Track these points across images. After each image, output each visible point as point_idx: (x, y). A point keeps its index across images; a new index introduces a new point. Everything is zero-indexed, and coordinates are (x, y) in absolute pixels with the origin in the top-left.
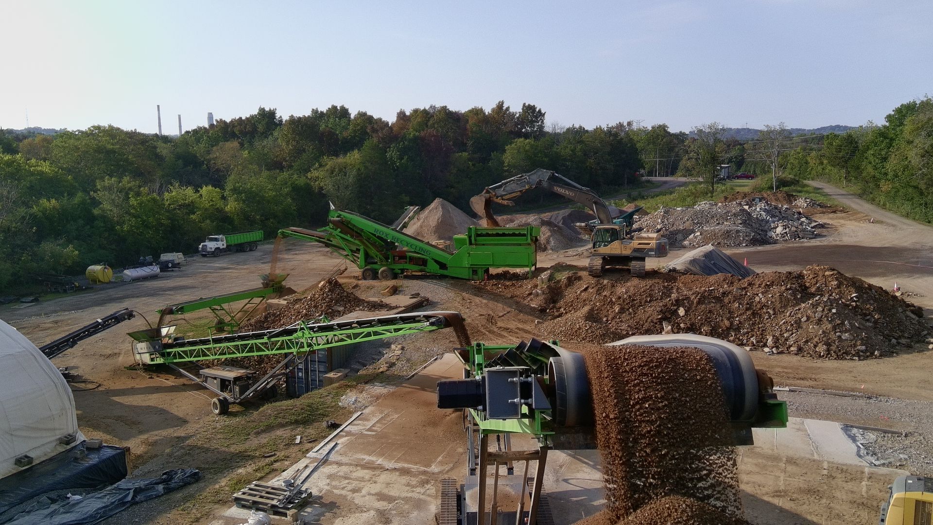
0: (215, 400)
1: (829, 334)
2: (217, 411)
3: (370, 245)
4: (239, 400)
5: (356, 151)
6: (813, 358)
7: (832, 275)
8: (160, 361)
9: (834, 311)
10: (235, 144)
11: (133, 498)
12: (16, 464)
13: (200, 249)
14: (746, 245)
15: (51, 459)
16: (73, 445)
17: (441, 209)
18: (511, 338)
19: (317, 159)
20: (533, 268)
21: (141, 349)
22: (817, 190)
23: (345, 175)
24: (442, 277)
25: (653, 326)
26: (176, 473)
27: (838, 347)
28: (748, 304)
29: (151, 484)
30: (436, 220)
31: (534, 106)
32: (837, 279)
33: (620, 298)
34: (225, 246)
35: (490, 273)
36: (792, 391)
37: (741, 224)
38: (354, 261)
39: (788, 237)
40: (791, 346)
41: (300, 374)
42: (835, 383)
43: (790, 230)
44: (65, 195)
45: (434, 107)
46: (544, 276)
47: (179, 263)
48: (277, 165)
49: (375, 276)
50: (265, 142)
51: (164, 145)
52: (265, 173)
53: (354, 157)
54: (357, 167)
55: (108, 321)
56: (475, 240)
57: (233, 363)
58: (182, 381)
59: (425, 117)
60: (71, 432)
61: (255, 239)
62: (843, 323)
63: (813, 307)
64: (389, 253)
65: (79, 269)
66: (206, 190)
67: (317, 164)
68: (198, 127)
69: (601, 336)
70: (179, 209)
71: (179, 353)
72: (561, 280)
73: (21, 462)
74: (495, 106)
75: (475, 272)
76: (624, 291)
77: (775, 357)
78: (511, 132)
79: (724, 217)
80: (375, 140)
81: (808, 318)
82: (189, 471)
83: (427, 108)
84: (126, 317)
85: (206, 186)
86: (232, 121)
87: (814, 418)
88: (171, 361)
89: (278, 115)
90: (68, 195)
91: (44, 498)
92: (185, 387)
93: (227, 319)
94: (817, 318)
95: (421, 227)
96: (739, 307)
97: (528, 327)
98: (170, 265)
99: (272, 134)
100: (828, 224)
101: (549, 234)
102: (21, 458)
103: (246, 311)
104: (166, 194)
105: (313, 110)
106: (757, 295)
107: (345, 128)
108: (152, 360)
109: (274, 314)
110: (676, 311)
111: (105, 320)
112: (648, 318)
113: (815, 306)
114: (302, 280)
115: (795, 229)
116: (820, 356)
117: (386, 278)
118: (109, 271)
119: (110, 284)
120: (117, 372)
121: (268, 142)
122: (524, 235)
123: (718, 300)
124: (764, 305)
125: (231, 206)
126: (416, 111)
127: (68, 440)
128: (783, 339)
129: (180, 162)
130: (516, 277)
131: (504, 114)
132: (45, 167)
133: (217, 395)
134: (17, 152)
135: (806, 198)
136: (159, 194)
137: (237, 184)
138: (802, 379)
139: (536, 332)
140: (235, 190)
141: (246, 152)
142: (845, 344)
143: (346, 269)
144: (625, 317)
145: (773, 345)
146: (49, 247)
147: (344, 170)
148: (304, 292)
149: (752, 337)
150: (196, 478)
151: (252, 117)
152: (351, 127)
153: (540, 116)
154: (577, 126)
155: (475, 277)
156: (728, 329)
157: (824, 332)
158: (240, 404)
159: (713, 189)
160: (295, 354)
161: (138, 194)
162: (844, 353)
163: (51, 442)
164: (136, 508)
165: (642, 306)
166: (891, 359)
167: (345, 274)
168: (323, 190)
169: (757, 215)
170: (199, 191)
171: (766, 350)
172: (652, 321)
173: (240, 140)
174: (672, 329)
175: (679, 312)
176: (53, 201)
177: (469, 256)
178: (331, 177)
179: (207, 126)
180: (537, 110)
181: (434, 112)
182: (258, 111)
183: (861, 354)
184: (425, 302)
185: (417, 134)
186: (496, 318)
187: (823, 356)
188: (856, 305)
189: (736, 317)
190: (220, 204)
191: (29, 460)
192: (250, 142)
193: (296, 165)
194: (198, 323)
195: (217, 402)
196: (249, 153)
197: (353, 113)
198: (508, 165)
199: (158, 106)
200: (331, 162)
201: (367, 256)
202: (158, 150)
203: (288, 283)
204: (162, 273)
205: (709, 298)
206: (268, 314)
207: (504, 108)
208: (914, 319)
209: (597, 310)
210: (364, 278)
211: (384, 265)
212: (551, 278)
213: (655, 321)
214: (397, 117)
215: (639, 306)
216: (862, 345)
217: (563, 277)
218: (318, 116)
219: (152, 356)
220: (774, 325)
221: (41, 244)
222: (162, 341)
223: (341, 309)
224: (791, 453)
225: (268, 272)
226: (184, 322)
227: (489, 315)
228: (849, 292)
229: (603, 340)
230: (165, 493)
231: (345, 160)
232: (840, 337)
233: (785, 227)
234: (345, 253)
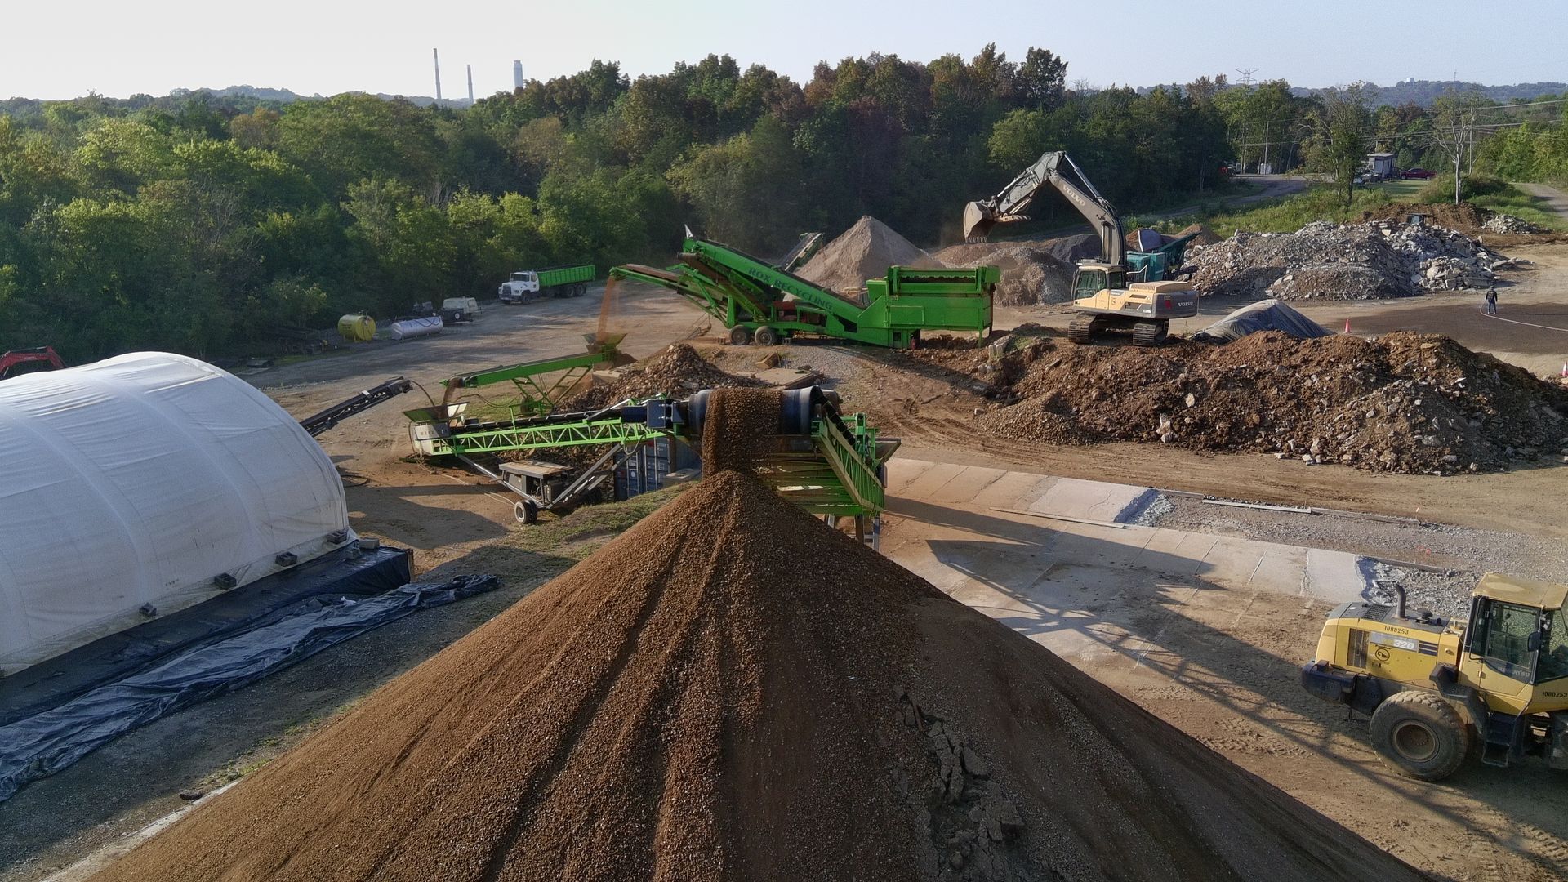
0: (519, 504)
1: (1404, 436)
2: (522, 519)
3: (741, 294)
4: (551, 505)
5: (743, 135)
6: (1373, 471)
7: (1431, 348)
8: (447, 450)
9: (1418, 402)
10: (554, 122)
11: (419, 603)
12: (277, 562)
13: (501, 293)
14: (1368, 298)
15: (318, 560)
16: (343, 544)
17: (869, 234)
18: (933, 433)
19: (681, 147)
20: (986, 333)
21: (422, 434)
22: (1535, 201)
23: (725, 175)
24: (848, 343)
25: (1145, 420)
26: (470, 579)
27: (1413, 455)
28: (1292, 390)
29: (440, 588)
30: (861, 252)
31: (1048, 51)
32: (1437, 355)
33: (1101, 378)
34: (537, 289)
35: (922, 337)
36: (1315, 514)
37: (1366, 261)
38: (719, 317)
39: (1444, 285)
40: (1345, 453)
41: (633, 474)
42: (1388, 505)
43: (1450, 272)
44: (305, 206)
45: (878, 55)
46: (998, 344)
47: (470, 314)
48: (617, 158)
49: (749, 338)
50: (601, 120)
51: (447, 124)
52: (599, 172)
53: (740, 144)
54: (745, 161)
55: (376, 393)
56: (899, 288)
57: (543, 456)
58: (477, 478)
59: (860, 73)
60: (340, 528)
61: (582, 279)
62: (1428, 421)
63: (1387, 397)
64: (770, 305)
65: (328, 319)
66: (509, 199)
67: (681, 156)
68: (498, 93)
69: (1063, 432)
70: (469, 229)
71: (472, 440)
72: (1022, 351)
73: (283, 560)
74: (979, 53)
75: (897, 336)
76: (1110, 367)
77: (1318, 468)
78: (1006, 98)
79: (1341, 250)
80: (775, 115)
81: (1377, 412)
82: (484, 578)
83: (865, 59)
84: (401, 389)
85: (510, 193)
86: (550, 83)
87: (1328, 549)
88: (461, 451)
89: (622, 73)
90: (309, 207)
91: (314, 600)
92: (480, 489)
93: (538, 397)
94: (1389, 413)
95: (837, 262)
96: (1278, 394)
97: (962, 419)
98: (457, 316)
99: (612, 104)
100: (1528, 263)
101: (1042, 275)
102: (283, 555)
103: (564, 387)
104: (451, 205)
105: (678, 64)
106: (1310, 377)
107: (728, 95)
108: (436, 449)
109: (601, 391)
110: (1182, 400)
111: (373, 392)
112: (1139, 408)
113: (1389, 395)
114: (649, 343)
115: (1459, 271)
116: (1385, 469)
117: (764, 342)
118: (371, 324)
119: (372, 343)
120: (390, 465)
121: (605, 119)
122: (972, 281)
123: (1248, 383)
124: (1317, 393)
125: (548, 225)
126: (847, 63)
127: (337, 537)
128: (1334, 443)
129: (471, 152)
130: (960, 344)
131: (996, 66)
132: (272, 161)
133: (521, 498)
134: (228, 137)
135: (1506, 217)
136: (440, 207)
137: (556, 191)
138: (1341, 499)
139: (972, 425)
140: (553, 199)
141: (572, 135)
142: (1426, 452)
143: (709, 328)
144: (1105, 405)
145: (1318, 452)
146: (282, 287)
147: (723, 166)
148: (646, 361)
149: (1290, 439)
150: (492, 585)
151: (582, 75)
152: (737, 93)
153: (1058, 68)
154: (1120, 87)
155: (898, 344)
156: (1257, 427)
157: (1396, 434)
158: (552, 510)
159: (1351, 198)
160: (622, 443)
161: (409, 206)
162: (1420, 465)
163: (317, 539)
164: (424, 614)
165: (1132, 390)
166: (1494, 476)
167: (709, 335)
168: (689, 199)
169: (1401, 246)
170: (498, 202)
171: (1306, 457)
172: (1144, 413)
173: (562, 114)
174: (1171, 424)
175: (1187, 400)
176: (287, 216)
177: (889, 311)
178: (703, 178)
179: (511, 90)
180: (1053, 59)
181: (877, 64)
182: (590, 66)
183: (1448, 466)
184: (818, 380)
185: (844, 104)
186: (919, 404)
187: (1389, 468)
188: (1461, 395)
189: (1272, 410)
190: (531, 221)
191: (293, 558)
192: (577, 119)
193: (648, 158)
194: (497, 402)
195: (522, 507)
196: (576, 137)
197: (743, 68)
198: (997, 156)
199: (435, 50)
200: (703, 153)
201: (738, 309)
202: (437, 133)
203: (623, 348)
204: (446, 328)
205: (1234, 381)
206: (593, 391)
207: (996, 56)
208: (1553, 419)
209: (1066, 395)
210: (734, 342)
211: (762, 324)
212: (1008, 347)
213: (1148, 413)
214: (815, 74)
215: (1128, 391)
216: (1452, 452)
217: (1026, 345)
218: (685, 75)
219: (437, 445)
220: (1326, 422)
221: (272, 281)
222: (449, 424)
223: (695, 385)
224: (1268, 588)
225: (595, 329)
226: (478, 400)
227: (908, 400)
228: (1454, 374)
229: (1065, 439)
230: (457, 600)
231: (725, 150)
232: (1419, 441)
233: (1442, 268)
234: (706, 303)
